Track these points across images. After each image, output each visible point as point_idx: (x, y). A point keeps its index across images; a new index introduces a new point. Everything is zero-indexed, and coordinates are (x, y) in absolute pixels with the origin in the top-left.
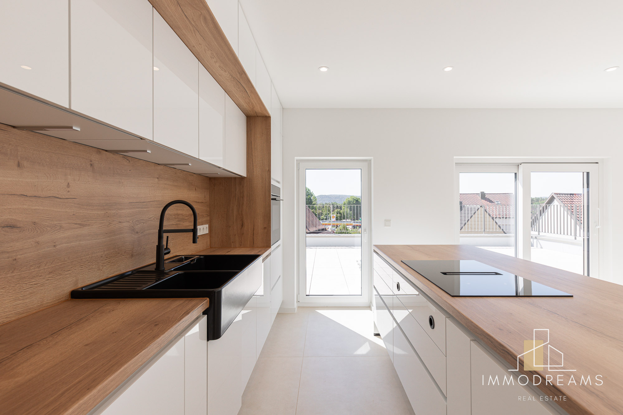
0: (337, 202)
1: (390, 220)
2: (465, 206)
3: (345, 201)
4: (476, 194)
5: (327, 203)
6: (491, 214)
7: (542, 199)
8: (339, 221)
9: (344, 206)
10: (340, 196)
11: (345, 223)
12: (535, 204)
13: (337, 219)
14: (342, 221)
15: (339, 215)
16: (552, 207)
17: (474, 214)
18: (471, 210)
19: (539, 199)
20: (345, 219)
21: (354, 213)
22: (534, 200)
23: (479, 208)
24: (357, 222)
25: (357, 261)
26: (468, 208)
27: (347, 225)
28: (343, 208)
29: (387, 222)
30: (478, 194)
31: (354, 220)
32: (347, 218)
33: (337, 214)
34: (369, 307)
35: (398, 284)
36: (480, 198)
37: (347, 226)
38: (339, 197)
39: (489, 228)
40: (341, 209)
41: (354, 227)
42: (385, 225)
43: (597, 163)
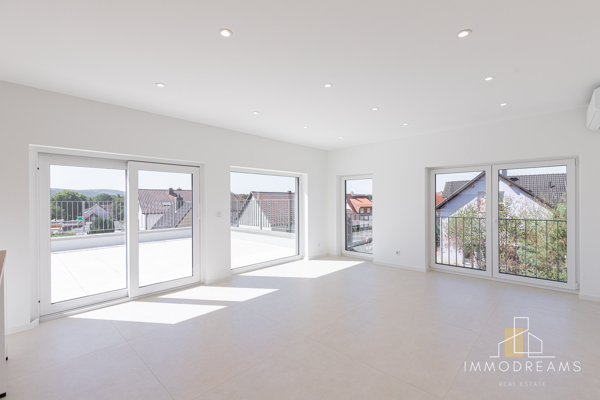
36: (168, 194)
43: (199, 167)
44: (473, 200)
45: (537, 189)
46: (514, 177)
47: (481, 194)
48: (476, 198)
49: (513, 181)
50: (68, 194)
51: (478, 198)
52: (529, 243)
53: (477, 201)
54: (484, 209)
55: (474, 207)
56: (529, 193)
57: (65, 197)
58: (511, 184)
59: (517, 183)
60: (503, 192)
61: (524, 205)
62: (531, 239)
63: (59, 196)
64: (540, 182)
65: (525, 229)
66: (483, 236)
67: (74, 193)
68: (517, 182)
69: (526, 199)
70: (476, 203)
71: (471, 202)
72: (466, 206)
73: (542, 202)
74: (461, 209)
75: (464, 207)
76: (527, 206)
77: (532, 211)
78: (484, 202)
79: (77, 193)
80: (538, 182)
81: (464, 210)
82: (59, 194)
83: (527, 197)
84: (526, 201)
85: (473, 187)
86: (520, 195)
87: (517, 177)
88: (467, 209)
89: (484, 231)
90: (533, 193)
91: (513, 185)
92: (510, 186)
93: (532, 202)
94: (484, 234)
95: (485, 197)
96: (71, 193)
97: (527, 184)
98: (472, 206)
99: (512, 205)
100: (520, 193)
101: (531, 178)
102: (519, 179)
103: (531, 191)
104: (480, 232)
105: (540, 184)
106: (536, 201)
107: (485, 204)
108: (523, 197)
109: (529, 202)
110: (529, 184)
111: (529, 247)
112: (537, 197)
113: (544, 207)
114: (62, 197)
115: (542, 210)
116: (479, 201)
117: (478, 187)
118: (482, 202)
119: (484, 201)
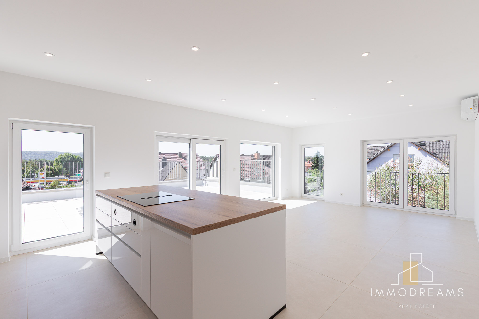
0: (46, 159)
1: (109, 173)
2: (169, 162)
3: (58, 158)
4: (176, 154)
5: (32, 159)
6: (184, 167)
7: (211, 158)
8: (50, 178)
9: (56, 163)
10: (50, 152)
11: (57, 179)
12: (210, 160)
13: (47, 176)
14: (54, 177)
15: (50, 172)
16: (217, 162)
17: (174, 167)
18: (172, 165)
19: (212, 157)
20: (57, 175)
21: (68, 169)
22: (210, 158)
23: (177, 164)
24: (71, 178)
25: (77, 209)
26: (170, 164)
27: (60, 181)
28: (54, 164)
29: (107, 174)
30: (177, 154)
31: (67, 176)
32: (60, 174)
33: (47, 170)
34: (91, 239)
35: (115, 211)
36: (178, 156)
37: (61, 183)
38: (48, 153)
39: (181, 177)
40: (52, 165)
41: (68, 182)
42: (105, 176)
43: (224, 141)
44: (389, 161)
45: (441, 153)
46: (422, 143)
47: (396, 156)
48: (392, 159)
49: (421, 146)
50: (68, 156)
51: (393, 159)
52: (433, 194)
53: (392, 162)
54: (399, 168)
55: (390, 166)
56: (434, 155)
57: (66, 158)
58: (420, 148)
59: (425, 148)
60: (414, 155)
61: (430, 165)
62: (435, 191)
63: (62, 157)
64: (443, 147)
65: (430, 183)
66: (397, 189)
67: (72, 155)
68: (425, 146)
69: (431, 160)
70: (392, 163)
71: (388, 162)
72: (384, 166)
73: (444, 162)
74: (380, 168)
75: (382, 166)
76: (432, 166)
77: (436, 169)
78: (398, 163)
79: (75, 156)
80: (442, 147)
81: (382, 168)
82: (61, 156)
83: (432, 159)
84: (431, 162)
85: (390, 151)
86: (427, 157)
87: (425, 143)
88: (384, 168)
89: (398, 185)
90: (437, 155)
91: (421, 149)
92: (420, 150)
93: (436, 162)
94: (398, 187)
95: (399, 158)
96: (70, 155)
97: (433, 149)
98: (389, 166)
99: (421, 165)
100: (427, 156)
101: (436, 144)
102: (426, 144)
103: (436, 154)
104: (395, 186)
105: (443, 148)
106: (439, 162)
107: (399, 164)
108: (429, 159)
109: (434, 163)
110: (434, 149)
111: (433, 197)
112: (440, 159)
113: (446, 166)
114: (64, 159)
115: (444, 169)
116: (394, 162)
117: (394, 151)
118: (396, 163)
119: (398, 161)
